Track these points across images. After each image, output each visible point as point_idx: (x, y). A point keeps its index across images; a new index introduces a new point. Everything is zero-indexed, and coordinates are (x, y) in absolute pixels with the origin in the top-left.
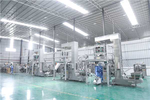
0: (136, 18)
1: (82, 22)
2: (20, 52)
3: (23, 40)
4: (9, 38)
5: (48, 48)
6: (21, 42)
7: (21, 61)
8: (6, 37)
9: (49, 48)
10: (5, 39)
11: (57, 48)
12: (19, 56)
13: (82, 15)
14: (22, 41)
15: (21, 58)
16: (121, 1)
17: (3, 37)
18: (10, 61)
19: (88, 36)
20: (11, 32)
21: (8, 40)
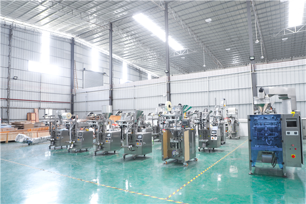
2: (69, 76)
4: (36, 27)
5: (134, 70)
6: (70, 45)
7: (75, 105)
8: (27, 25)
9: (136, 69)
12: (67, 90)
14: (73, 43)
15: (72, 96)
18: (43, 105)
21: (34, 33)
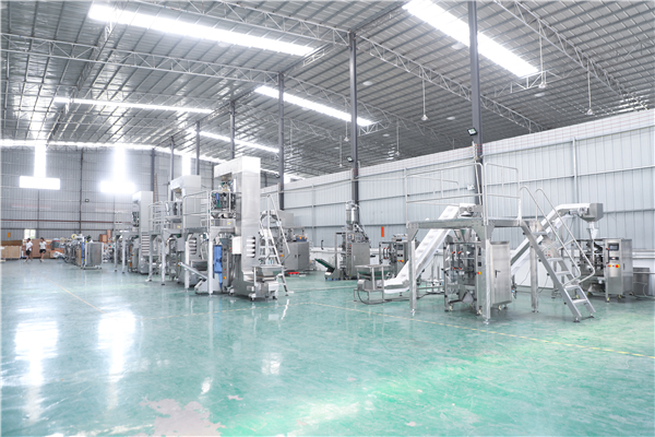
0: (514, 52)
1: (316, 80)
3: (159, 149)
4: (107, 145)
6: (150, 158)
8: (98, 145)
10: (96, 151)
11: (293, 171)
13: (299, 61)
14: (153, 154)
16: (402, 4)
17: (90, 145)
19: (370, 127)
20: (114, 129)
